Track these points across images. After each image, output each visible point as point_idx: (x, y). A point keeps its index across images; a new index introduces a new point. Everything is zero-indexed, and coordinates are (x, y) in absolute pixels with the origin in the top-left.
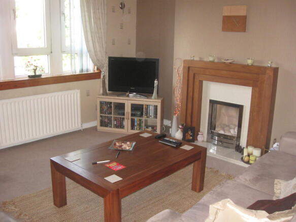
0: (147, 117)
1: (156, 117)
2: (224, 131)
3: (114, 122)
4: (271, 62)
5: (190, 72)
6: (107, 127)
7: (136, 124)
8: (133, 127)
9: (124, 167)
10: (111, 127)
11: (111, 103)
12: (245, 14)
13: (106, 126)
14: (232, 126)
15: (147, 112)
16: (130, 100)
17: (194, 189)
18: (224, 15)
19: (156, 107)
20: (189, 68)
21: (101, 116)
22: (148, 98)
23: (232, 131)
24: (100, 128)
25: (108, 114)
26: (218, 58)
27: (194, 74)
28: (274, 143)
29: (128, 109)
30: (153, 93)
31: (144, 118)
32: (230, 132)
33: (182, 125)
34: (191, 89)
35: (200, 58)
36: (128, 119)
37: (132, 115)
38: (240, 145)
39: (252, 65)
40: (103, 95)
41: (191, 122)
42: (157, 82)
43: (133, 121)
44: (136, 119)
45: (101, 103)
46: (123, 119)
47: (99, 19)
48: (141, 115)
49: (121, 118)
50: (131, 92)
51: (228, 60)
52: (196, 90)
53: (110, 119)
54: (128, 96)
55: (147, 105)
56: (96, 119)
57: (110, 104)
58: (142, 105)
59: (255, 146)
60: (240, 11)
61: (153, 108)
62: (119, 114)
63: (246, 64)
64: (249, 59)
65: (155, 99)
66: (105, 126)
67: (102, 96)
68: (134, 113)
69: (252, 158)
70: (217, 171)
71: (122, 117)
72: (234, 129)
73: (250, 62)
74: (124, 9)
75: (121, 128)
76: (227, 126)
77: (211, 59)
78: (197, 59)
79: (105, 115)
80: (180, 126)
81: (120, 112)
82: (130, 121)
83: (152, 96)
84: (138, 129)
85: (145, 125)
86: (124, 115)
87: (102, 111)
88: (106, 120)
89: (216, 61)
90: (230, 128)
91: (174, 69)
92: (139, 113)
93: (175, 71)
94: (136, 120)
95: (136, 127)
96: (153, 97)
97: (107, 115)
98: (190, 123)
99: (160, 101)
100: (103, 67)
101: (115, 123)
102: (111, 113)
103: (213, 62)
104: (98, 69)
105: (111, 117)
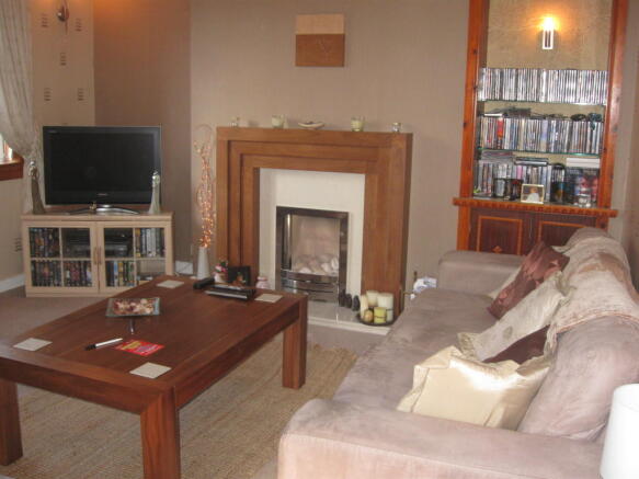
0: (142, 256)
1: (161, 252)
2: (309, 267)
3: (65, 275)
4: (400, 124)
5: (233, 151)
6: (49, 285)
7: (116, 273)
8: (110, 281)
9: (159, 347)
10: (58, 285)
11: (56, 230)
12: (342, 32)
13: (47, 284)
14: (324, 258)
15: (141, 245)
16: (100, 220)
17: (287, 383)
18: (297, 33)
19: (160, 231)
20: (229, 142)
21: (33, 263)
22: (140, 214)
23: (326, 267)
24: (32, 291)
25: (50, 256)
26: (289, 122)
27: (242, 155)
28: (415, 280)
29: (97, 241)
30: (150, 203)
31: (135, 258)
32: (322, 269)
33: (222, 265)
34: (235, 187)
35: (251, 123)
36: (100, 263)
37: (108, 254)
38: (347, 292)
39: (361, 131)
40: (35, 213)
41: (241, 256)
42: (158, 177)
43: (109, 267)
44: (116, 261)
45: (33, 233)
46: (87, 264)
47: (17, 40)
48: (129, 253)
49: (79, 262)
50: (101, 203)
51: (311, 123)
52: (248, 190)
53: (54, 268)
54: (95, 212)
55: (141, 229)
56: (21, 270)
57: (53, 235)
58: (130, 230)
59: (381, 290)
60: (331, 25)
61: (153, 234)
62: (76, 254)
63: (349, 129)
64: (354, 119)
65: (156, 213)
66: (45, 285)
67: (33, 217)
68: (111, 248)
69: (378, 313)
70: (317, 346)
71: (83, 259)
72: (329, 262)
73: (356, 125)
74: (69, 21)
75: (81, 285)
76: (313, 259)
77: (275, 123)
78: (243, 124)
79: (41, 259)
80: (219, 268)
81: (79, 249)
82: (103, 268)
83: (147, 209)
84: (122, 283)
85: (138, 274)
86: (88, 254)
87: (34, 252)
88: (46, 271)
89: (286, 126)
90: (321, 263)
91: (193, 149)
92: (122, 248)
93: (196, 153)
94: (115, 264)
95: (116, 281)
96: (151, 211)
97: (45, 259)
98: (238, 259)
99: (169, 217)
100: (29, 150)
101: (68, 276)
102: (56, 254)
103: (278, 130)
104: (15, 155)
105: (58, 262)
